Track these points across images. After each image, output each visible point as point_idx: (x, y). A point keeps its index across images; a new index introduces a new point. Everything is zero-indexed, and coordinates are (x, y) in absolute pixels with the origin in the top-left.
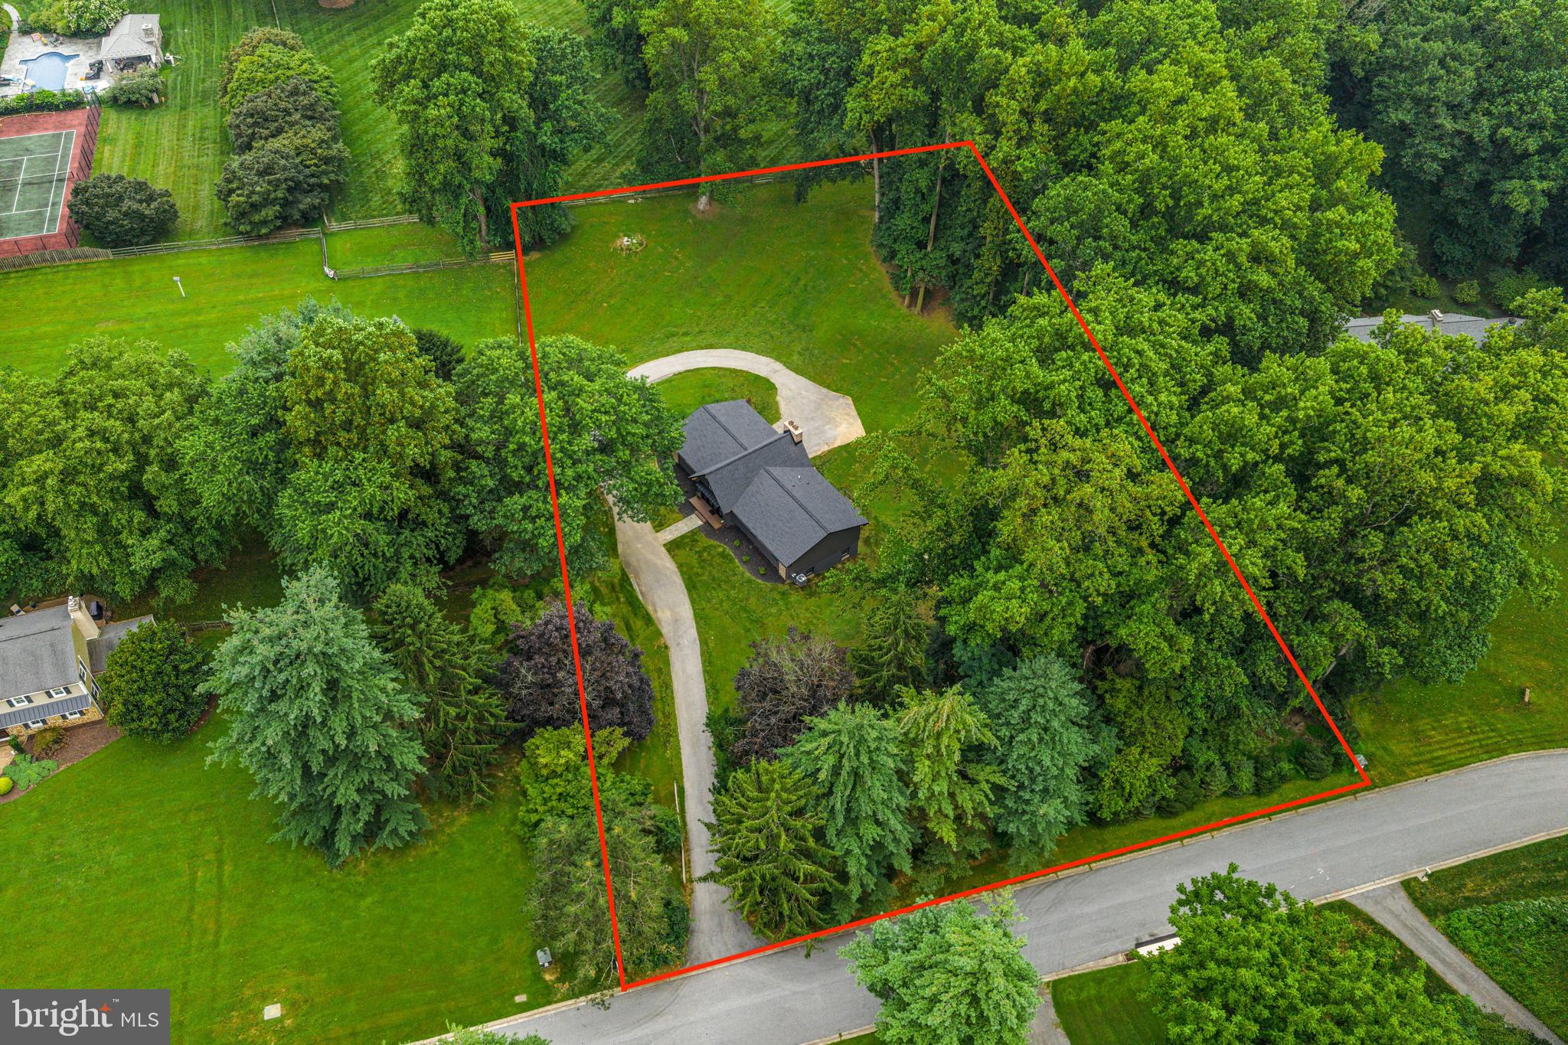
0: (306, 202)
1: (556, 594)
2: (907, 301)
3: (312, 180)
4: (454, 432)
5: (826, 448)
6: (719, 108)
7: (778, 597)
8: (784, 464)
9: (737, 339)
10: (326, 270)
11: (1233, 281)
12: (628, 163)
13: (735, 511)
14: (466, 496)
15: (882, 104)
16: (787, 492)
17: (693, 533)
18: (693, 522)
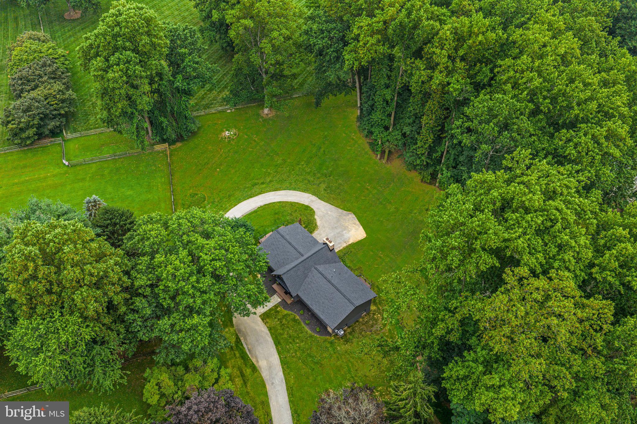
0: (52, 124)
1: (196, 369)
2: (379, 156)
3: (54, 113)
4: (124, 282)
5: (345, 245)
6: (273, 62)
7: (328, 345)
8: (325, 263)
9: (291, 184)
10: (64, 162)
11: (598, 154)
12: (226, 90)
13: (300, 294)
14: (134, 320)
15: (365, 56)
16: (329, 281)
17: (276, 307)
18: (275, 300)
